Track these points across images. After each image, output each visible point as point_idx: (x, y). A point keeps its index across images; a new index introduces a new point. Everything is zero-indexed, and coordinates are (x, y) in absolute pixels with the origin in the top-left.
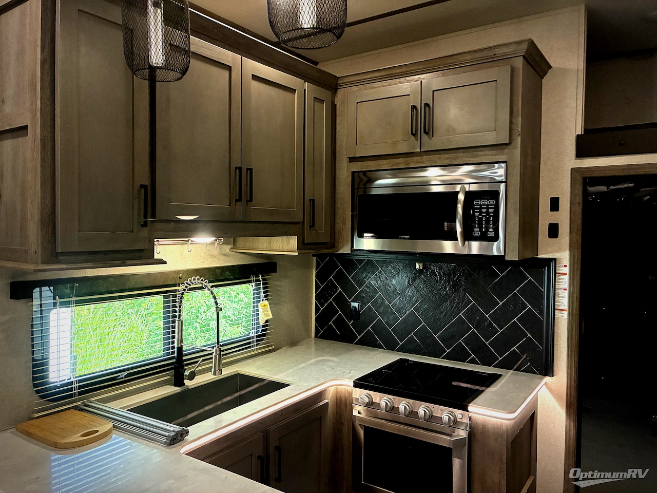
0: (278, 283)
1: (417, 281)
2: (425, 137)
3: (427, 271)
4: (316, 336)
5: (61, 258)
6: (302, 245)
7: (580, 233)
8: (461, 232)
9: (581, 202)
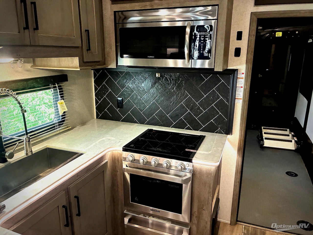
1: (157, 84)
3: (163, 78)
4: (97, 118)
7: (253, 54)
8: (188, 54)
9: (255, 34)
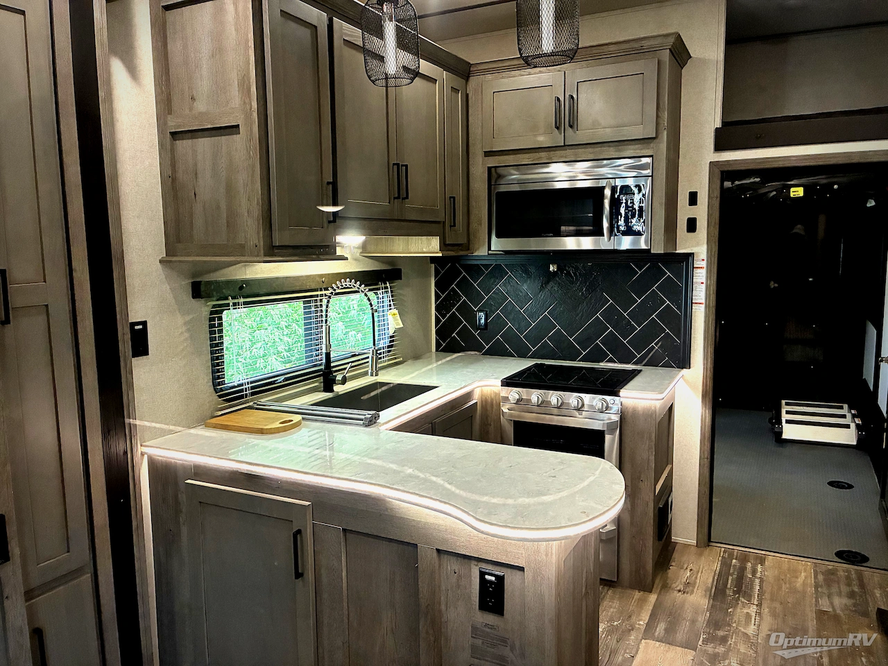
0: (401, 292)
1: (551, 284)
2: (569, 130)
3: (562, 273)
4: (437, 350)
5: (276, 251)
6: (444, 245)
7: (717, 227)
8: (608, 228)
9: (719, 196)
